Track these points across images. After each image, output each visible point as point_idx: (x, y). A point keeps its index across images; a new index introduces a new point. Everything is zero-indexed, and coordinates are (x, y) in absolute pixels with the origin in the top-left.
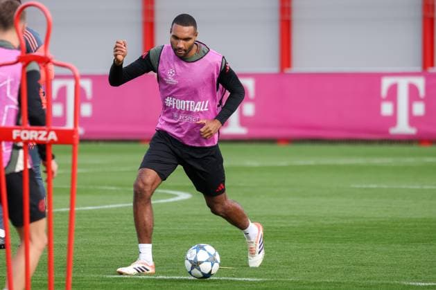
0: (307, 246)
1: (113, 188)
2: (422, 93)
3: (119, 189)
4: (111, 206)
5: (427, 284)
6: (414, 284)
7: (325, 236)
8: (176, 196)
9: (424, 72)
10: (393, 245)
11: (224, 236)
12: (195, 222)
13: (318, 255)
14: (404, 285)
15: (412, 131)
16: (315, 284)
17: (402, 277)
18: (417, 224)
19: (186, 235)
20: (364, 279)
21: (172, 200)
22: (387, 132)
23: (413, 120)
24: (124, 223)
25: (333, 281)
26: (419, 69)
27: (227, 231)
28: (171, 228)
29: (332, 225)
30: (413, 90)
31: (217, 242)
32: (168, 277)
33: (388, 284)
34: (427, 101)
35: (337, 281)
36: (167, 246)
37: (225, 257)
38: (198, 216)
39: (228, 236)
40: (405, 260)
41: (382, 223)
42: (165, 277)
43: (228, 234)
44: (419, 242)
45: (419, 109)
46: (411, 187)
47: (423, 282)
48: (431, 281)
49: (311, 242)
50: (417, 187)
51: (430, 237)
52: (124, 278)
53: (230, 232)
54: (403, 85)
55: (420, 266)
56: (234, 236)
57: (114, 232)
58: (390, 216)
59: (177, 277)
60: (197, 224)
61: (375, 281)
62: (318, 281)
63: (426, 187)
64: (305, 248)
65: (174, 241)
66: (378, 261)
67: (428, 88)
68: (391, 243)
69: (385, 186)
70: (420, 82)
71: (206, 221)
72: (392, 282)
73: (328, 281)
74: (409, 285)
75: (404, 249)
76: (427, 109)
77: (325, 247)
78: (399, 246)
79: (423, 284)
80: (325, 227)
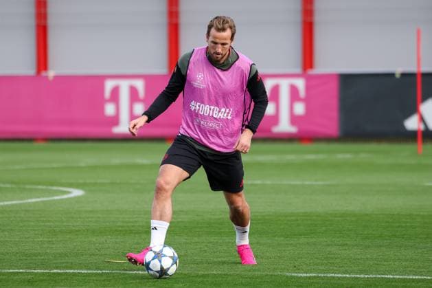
0: (196, 239)
1: (8, 186)
2: (302, 93)
3: (14, 186)
4: (6, 203)
5: (308, 275)
6: (296, 275)
7: (213, 230)
8: (69, 192)
9: (304, 74)
10: (276, 238)
11: (116, 230)
12: (88, 218)
13: (206, 249)
14: (287, 277)
15: (292, 130)
16: (203, 276)
17: (284, 268)
18: (299, 218)
19: (79, 231)
20: (250, 271)
21: (65, 196)
22: (269, 131)
23: (294, 119)
24: (19, 219)
25: (220, 272)
26: (299, 70)
27: (119, 226)
28: (65, 224)
29: (219, 219)
30: (294, 91)
31: (109, 237)
32: (62, 271)
33: (272, 275)
34: (307, 101)
35: (224, 273)
36: (61, 241)
37: (117, 251)
38: (91, 212)
39: (120, 231)
40: (288, 252)
41: (267, 217)
42: (59, 271)
43: (120, 229)
44: (300, 235)
45: (300, 109)
46: (293, 183)
47: (305, 273)
48: (311, 272)
49: (199, 236)
50: (298, 183)
51: (311, 230)
52: (20, 273)
53: (122, 227)
54: (285, 85)
55: (302, 258)
56: (126, 231)
57: (9, 228)
58: (273, 211)
59: (71, 271)
60: (90, 219)
61: (259, 273)
62: (206, 273)
63: (307, 183)
64: (193, 241)
65: (68, 236)
66: (263, 253)
67: (308, 88)
68: (275, 236)
69: (269, 182)
70: (300, 83)
71: (99, 217)
72: (276, 273)
73: (215, 272)
74: (292, 276)
75: (287, 242)
76: (308, 109)
77: (212, 240)
78: (282, 238)
79: (305, 275)
80: (212, 221)
